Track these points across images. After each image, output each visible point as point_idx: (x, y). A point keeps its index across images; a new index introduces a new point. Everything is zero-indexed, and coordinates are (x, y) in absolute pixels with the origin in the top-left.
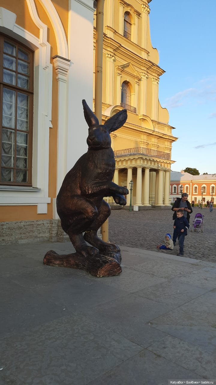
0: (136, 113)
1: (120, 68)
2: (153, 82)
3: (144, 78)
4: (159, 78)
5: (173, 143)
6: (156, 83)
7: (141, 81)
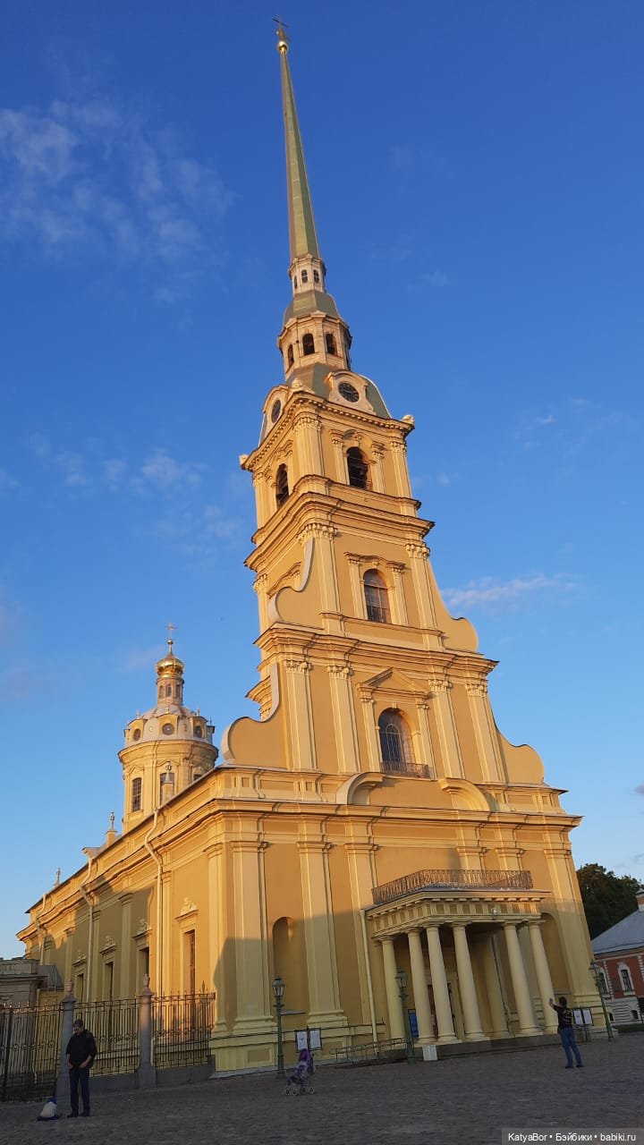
0: (429, 777)
1: (366, 685)
2: (469, 693)
3: (439, 692)
4: (486, 678)
5: (572, 834)
6: (478, 692)
7: (432, 698)
